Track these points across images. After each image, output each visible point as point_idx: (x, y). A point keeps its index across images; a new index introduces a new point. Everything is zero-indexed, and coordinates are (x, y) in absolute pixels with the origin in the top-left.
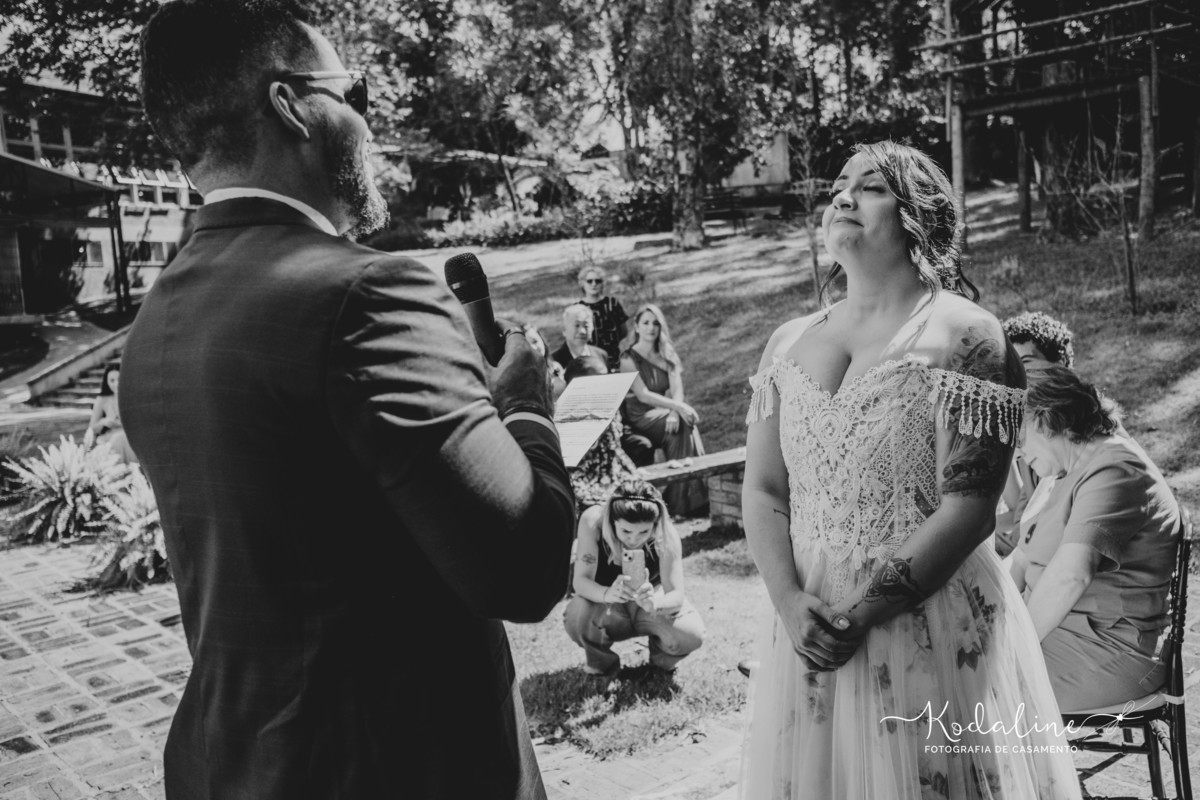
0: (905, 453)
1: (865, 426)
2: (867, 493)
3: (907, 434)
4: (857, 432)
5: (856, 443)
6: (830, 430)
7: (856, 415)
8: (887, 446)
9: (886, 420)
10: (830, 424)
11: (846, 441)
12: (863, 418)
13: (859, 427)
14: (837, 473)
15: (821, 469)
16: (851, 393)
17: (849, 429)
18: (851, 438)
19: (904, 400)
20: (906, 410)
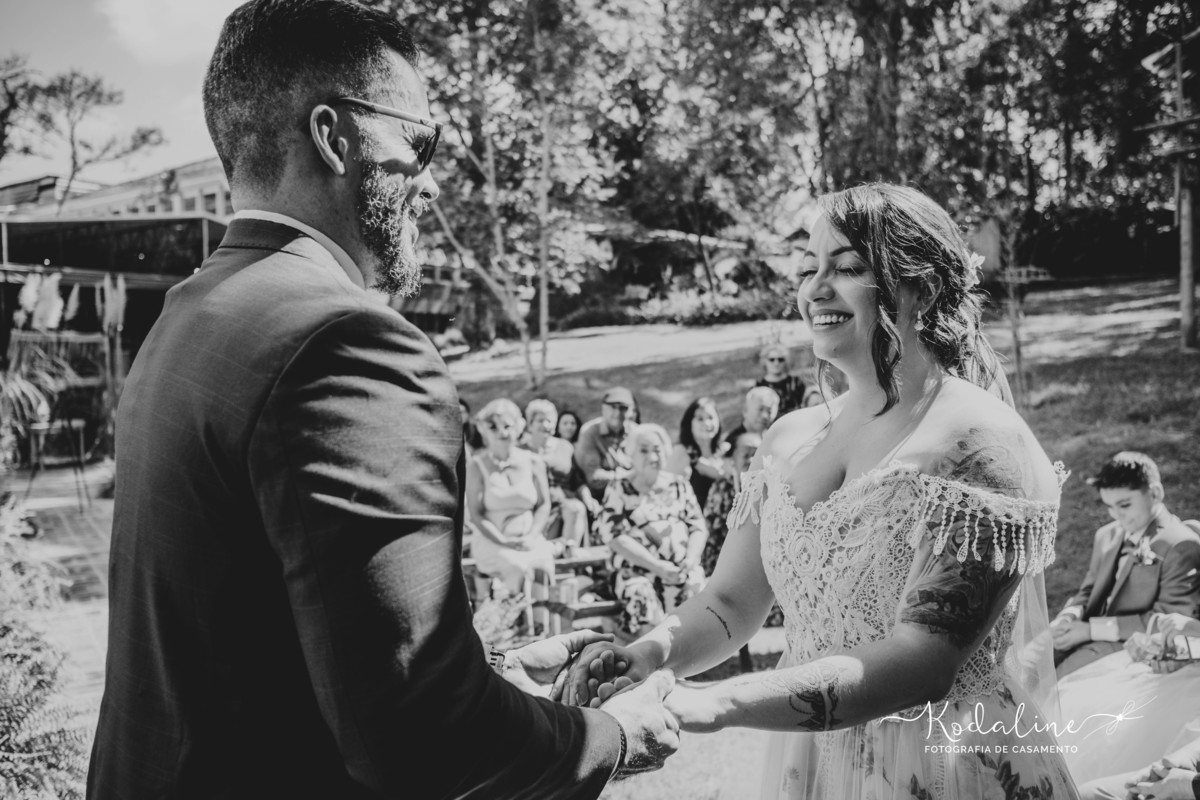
0: (894, 589)
1: (844, 552)
2: (852, 637)
3: (896, 563)
4: (834, 560)
5: (834, 574)
6: (805, 557)
7: (832, 539)
8: (870, 578)
9: (869, 543)
10: (805, 550)
11: (823, 571)
12: (841, 543)
13: (837, 554)
14: (817, 610)
15: (801, 603)
16: (828, 511)
17: (826, 556)
18: (828, 567)
19: (892, 520)
20: (894, 532)
